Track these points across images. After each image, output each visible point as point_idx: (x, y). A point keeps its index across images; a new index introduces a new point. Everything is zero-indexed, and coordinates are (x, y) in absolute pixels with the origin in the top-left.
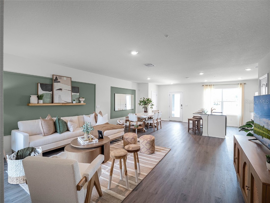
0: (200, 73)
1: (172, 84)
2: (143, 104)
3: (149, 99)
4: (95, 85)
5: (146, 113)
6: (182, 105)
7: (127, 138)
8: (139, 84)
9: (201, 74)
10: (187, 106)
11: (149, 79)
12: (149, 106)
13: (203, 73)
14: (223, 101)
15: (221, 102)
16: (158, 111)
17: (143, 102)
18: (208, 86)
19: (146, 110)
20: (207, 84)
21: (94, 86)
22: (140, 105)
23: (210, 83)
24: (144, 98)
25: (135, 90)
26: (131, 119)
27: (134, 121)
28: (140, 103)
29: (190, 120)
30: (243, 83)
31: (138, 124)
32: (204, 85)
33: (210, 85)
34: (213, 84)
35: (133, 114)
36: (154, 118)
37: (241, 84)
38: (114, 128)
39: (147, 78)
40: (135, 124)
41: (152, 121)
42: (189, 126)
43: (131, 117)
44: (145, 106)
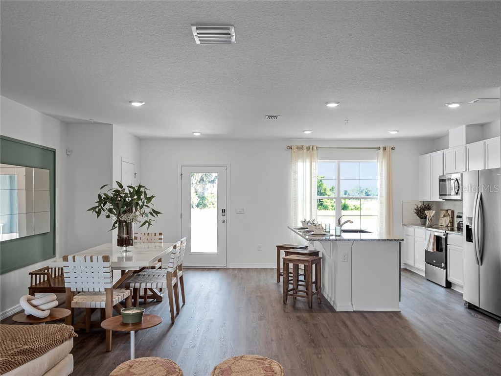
0: (327, 103)
1: (197, 135)
2: (110, 210)
3: (142, 189)
5: (124, 248)
6: (224, 211)
8: (67, 125)
9: (332, 105)
10: (240, 213)
12: (137, 220)
13: (336, 105)
16: (160, 234)
17: (113, 200)
18: (305, 151)
19: (125, 236)
20: (300, 145)
22: (99, 213)
23: (309, 139)
24: (121, 186)
25: (54, 152)
26: (76, 280)
27: (97, 290)
28: (96, 207)
29: (291, 261)
30: (389, 145)
31: (116, 301)
32: (291, 148)
33: (308, 146)
34: (316, 145)
35: (88, 258)
36: (171, 265)
37: (385, 149)
38: (32, 354)
39: (131, 102)
40: (103, 305)
41: (165, 280)
42: (287, 283)
43: (75, 275)
44: (124, 217)
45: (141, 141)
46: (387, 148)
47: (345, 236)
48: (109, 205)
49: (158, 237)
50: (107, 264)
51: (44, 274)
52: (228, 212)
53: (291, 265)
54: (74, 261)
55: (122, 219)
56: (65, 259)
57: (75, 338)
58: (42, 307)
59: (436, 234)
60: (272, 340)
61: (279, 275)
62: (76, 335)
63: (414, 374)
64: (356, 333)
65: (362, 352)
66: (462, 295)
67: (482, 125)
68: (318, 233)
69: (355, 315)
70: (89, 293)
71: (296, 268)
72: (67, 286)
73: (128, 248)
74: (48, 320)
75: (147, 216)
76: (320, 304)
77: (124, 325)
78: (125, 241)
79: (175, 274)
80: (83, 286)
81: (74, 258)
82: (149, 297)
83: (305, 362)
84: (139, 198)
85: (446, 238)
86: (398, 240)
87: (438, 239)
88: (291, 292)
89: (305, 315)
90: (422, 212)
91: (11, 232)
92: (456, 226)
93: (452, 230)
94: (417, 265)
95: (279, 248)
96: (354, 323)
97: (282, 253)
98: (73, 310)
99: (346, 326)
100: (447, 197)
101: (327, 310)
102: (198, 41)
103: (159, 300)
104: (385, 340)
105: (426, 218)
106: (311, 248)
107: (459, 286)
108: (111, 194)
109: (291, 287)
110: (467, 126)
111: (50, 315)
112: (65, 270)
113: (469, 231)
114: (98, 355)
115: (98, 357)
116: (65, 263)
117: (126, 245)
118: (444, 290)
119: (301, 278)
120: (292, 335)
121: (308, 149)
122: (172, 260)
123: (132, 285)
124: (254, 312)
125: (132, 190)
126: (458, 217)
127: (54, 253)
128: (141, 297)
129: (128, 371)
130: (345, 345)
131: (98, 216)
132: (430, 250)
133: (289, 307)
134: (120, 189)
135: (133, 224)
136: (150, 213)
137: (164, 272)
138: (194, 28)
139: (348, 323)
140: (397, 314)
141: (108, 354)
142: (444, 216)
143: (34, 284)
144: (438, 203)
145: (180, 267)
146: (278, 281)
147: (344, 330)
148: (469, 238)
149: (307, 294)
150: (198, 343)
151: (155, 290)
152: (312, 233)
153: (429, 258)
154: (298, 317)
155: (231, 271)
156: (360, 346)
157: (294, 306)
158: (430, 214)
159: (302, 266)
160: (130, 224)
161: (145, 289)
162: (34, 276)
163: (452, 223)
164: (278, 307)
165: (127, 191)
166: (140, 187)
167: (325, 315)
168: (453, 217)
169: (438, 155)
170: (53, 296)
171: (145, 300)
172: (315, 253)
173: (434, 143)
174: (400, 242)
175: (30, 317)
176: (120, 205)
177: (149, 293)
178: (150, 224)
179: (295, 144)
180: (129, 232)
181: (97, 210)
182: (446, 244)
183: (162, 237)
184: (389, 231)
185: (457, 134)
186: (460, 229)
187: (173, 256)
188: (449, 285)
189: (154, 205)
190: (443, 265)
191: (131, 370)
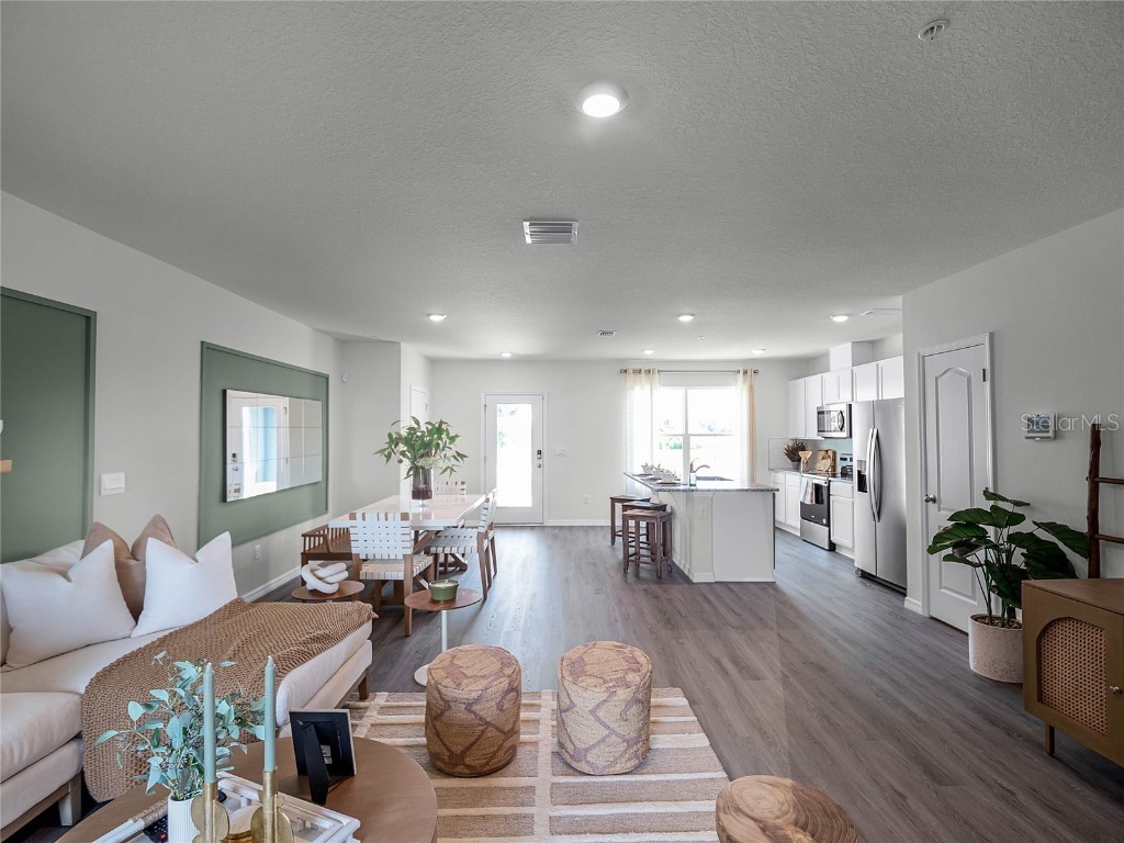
0: (679, 316)
1: (507, 355)
2: (403, 453)
3: (444, 426)
4: (88, 319)
5: (420, 502)
6: (540, 452)
7: (475, 695)
8: (344, 344)
9: (686, 319)
11: (436, 318)
12: (437, 465)
13: (691, 318)
14: (689, 432)
15: (681, 438)
16: (463, 483)
17: (407, 441)
18: (643, 375)
19: (422, 486)
20: (637, 367)
21: (84, 321)
22: (388, 457)
23: (649, 361)
24: (417, 422)
25: (327, 378)
26: (366, 544)
27: (392, 557)
28: (385, 450)
29: (632, 517)
30: (750, 368)
31: (416, 572)
32: (625, 371)
33: (647, 368)
34: (658, 367)
35: (382, 516)
36: (482, 523)
37: (745, 372)
38: (327, 640)
39: (429, 315)
40: (401, 576)
41: (474, 543)
42: (626, 546)
43: (365, 537)
44: (421, 462)
45: (433, 363)
46: (750, 371)
47: (701, 485)
48: (402, 447)
49: (460, 486)
50: (406, 523)
51: (319, 536)
52: (544, 453)
53: (632, 523)
54: (364, 519)
55: (420, 464)
56: (353, 517)
57: (374, 620)
58: (330, 580)
59: (816, 481)
60: (616, 621)
61: (614, 535)
62: (376, 616)
63: (804, 663)
64: (723, 610)
65: (734, 635)
66: (853, 561)
67: (872, 343)
68: (667, 481)
69: (716, 586)
70: (382, 561)
71: (638, 526)
72: (354, 551)
73: (426, 502)
74: (336, 596)
75: (449, 460)
76: (670, 572)
77: (434, 602)
78: (421, 493)
79: (486, 535)
80: (375, 551)
81: (364, 514)
82: (451, 565)
83: (663, 649)
84: (440, 438)
85: (829, 486)
86: (772, 490)
87: (818, 488)
88: (633, 558)
89: (655, 588)
90: (795, 453)
91: (265, 479)
92: (839, 470)
93: (834, 476)
94: (789, 522)
95: (614, 500)
96: (719, 597)
97: (619, 506)
98: (366, 582)
99: (710, 602)
100: (826, 434)
101: (680, 580)
102: (529, 240)
103: (463, 568)
104: (760, 619)
105: (799, 460)
106: (655, 500)
107: (847, 548)
108: (404, 433)
109: (632, 550)
110: (854, 343)
111: (339, 590)
112: (352, 531)
113: (862, 478)
114: (395, 640)
115: (395, 644)
116: (353, 523)
117: (424, 498)
118: (826, 553)
119: (643, 539)
120: (641, 613)
121: (646, 371)
122: (483, 518)
123: (433, 550)
124: (587, 584)
125: (430, 427)
126: (841, 459)
127: (327, 508)
128: (441, 565)
129: (452, 663)
130: (711, 626)
131: (388, 461)
132: (808, 502)
133: (630, 577)
134: (416, 426)
135: (432, 471)
136: (454, 457)
137: (474, 533)
138: (526, 224)
139: (711, 598)
140: (772, 584)
141: (408, 640)
142: (823, 458)
143: (307, 548)
144: (815, 442)
145: (491, 527)
146: (613, 542)
147: (706, 607)
148: (862, 486)
149: (653, 560)
150: (521, 625)
151: (457, 555)
152: (660, 481)
153: (807, 513)
154: (645, 590)
155: (549, 530)
156: (730, 628)
157: (637, 575)
158: (805, 455)
159: (643, 524)
160: (429, 470)
161: (446, 555)
162: (307, 539)
163: (834, 467)
164: (618, 577)
165: (423, 428)
166: (441, 423)
167: (679, 587)
168: (834, 460)
169: (814, 380)
170: (342, 565)
171: (446, 569)
172: (663, 508)
173: (808, 365)
174: (773, 492)
175: (314, 592)
176: (417, 447)
177: (451, 559)
178: (452, 470)
179: (631, 367)
180: (427, 481)
181: (386, 453)
182: (829, 495)
183: (465, 486)
184: (752, 478)
185: (840, 354)
186: (846, 474)
187: (485, 512)
188: (832, 547)
189: (458, 446)
190: (824, 521)
191: (456, 662)
